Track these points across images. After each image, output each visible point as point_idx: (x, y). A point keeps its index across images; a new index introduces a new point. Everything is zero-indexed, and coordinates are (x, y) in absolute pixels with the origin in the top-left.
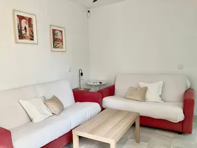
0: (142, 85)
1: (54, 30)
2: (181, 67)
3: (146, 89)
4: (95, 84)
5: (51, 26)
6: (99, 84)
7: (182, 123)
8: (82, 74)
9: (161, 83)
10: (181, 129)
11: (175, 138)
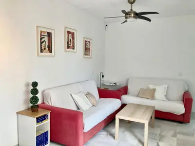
0: (151, 87)
1: (86, 41)
2: (181, 75)
3: (154, 90)
4: (111, 85)
5: (84, 38)
6: (114, 84)
7: (183, 115)
8: (103, 76)
9: (166, 86)
10: (182, 119)
11: (177, 126)
